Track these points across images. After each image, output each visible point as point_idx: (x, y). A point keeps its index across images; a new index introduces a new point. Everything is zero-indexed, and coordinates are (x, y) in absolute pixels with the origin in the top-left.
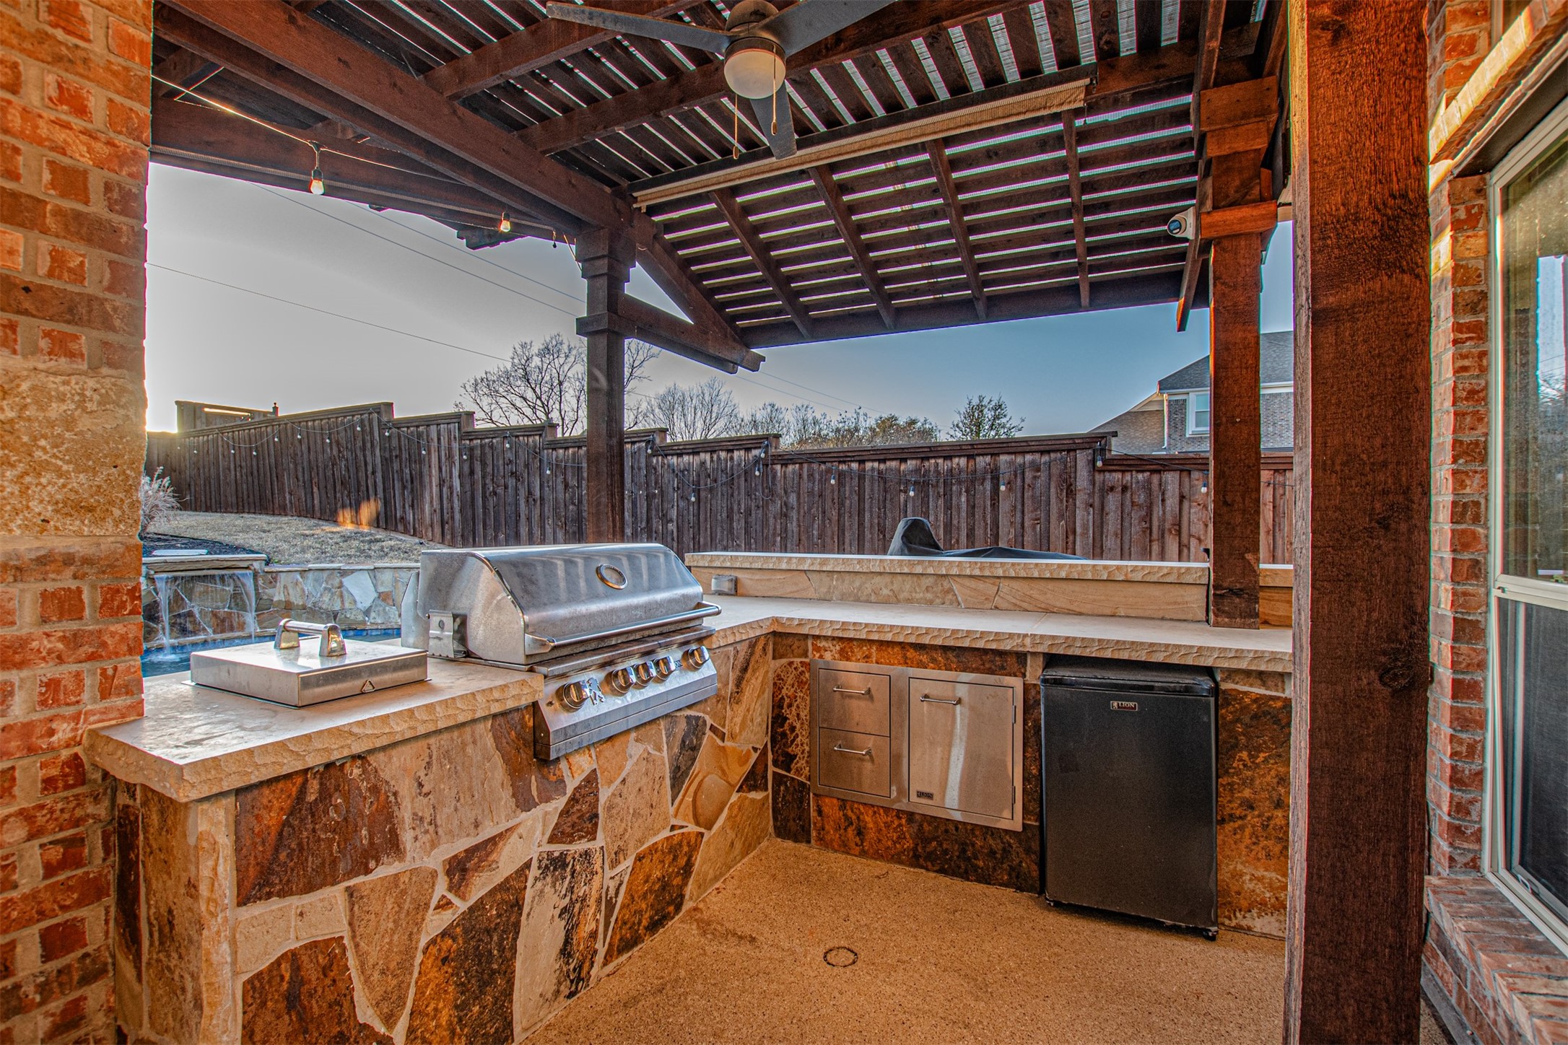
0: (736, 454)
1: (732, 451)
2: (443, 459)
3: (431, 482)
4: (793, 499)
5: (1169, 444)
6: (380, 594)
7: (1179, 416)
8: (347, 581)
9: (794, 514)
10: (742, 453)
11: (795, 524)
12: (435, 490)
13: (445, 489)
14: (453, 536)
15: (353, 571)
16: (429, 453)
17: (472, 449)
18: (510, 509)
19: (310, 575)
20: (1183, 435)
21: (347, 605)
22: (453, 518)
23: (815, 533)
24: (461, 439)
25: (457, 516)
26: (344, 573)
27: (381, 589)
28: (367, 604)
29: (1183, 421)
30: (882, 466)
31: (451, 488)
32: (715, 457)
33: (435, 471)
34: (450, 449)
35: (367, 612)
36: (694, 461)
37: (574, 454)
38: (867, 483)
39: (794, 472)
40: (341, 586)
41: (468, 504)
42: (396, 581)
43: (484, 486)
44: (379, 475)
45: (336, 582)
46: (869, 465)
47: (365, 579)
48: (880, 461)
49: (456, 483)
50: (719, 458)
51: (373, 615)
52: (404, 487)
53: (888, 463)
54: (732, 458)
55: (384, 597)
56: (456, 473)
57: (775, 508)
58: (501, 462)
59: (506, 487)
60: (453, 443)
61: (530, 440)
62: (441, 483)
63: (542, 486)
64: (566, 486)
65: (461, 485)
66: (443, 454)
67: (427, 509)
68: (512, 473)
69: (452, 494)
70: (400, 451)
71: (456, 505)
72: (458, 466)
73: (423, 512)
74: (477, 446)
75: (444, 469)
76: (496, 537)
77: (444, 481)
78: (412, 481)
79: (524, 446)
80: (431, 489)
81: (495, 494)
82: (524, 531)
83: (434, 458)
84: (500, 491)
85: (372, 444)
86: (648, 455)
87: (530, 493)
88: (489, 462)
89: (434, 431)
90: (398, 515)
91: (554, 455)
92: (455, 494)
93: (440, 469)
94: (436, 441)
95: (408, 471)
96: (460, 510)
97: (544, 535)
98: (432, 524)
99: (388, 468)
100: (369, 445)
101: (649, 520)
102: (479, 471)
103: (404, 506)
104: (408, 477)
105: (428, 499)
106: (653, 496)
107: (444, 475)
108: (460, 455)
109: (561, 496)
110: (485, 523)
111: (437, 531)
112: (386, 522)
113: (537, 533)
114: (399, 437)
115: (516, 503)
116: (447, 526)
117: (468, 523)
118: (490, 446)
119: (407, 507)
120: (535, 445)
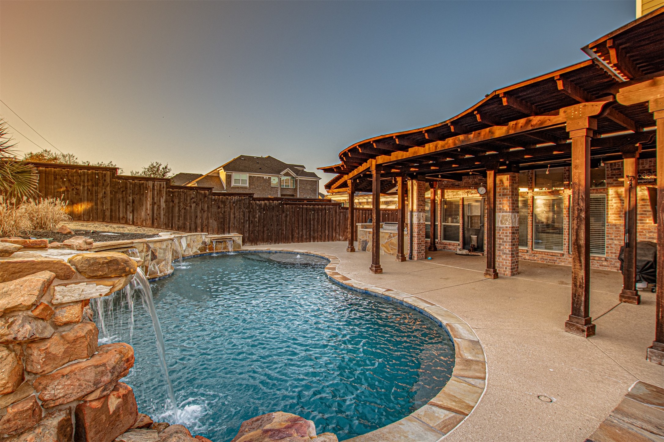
0: (275, 202)
2: (156, 195)
3: (146, 203)
7: (229, 180)
12: (149, 207)
13: (156, 207)
14: (158, 224)
16: (147, 192)
17: (172, 192)
18: (193, 215)
20: (230, 186)
22: (160, 218)
24: (167, 188)
25: (162, 217)
31: (159, 207)
33: (149, 199)
34: (160, 191)
41: (170, 211)
43: (179, 206)
47: (185, 239)
49: (163, 205)
50: (270, 202)
51: (186, 252)
52: (127, 204)
54: (273, 203)
55: (188, 246)
56: (163, 200)
58: (188, 198)
59: (191, 207)
60: (162, 189)
61: (203, 192)
62: (153, 204)
63: (208, 207)
64: (219, 207)
65: (166, 205)
66: (156, 193)
67: (143, 214)
68: (194, 202)
69: (160, 208)
70: (126, 188)
71: (162, 213)
72: (164, 197)
73: (140, 215)
74: (176, 192)
75: (156, 199)
76: (185, 224)
77: (155, 203)
78: (133, 202)
79: (200, 193)
80: (146, 206)
81: (185, 209)
82: (199, 221)
83: (150, 194)
84: (188, 208)
85: (103, 185)
86: (250, 200)
87: (202, 209)
88: (182, 197)
89: (150, 183)
90: (121, 216)
91: (214, 197)
92: (162, 208)
93: (153, 199)
94: (151, 187)
95: (131, 198)
96: (164, 215)
97: (208, 223)
98: (146, 220)
99: (115, 196)
100: (101, 184)
101: (249, 218)
102: (176, 201)
103: (126, 213)
104: (131, 201)
105: (144, 210)
106: (251, 211)
107: (155, 201)
108: (166, 194)
109: (216, 210)
110: (179, 219)
111: (149, 222)
112: (111, 219)
113: (205, 223)
114: (126, 183)
115: (196, 212)
116: (155, 220)
117: (169, 219)
118: (183, 192)
119: (128, 213)
120: (205, 194)
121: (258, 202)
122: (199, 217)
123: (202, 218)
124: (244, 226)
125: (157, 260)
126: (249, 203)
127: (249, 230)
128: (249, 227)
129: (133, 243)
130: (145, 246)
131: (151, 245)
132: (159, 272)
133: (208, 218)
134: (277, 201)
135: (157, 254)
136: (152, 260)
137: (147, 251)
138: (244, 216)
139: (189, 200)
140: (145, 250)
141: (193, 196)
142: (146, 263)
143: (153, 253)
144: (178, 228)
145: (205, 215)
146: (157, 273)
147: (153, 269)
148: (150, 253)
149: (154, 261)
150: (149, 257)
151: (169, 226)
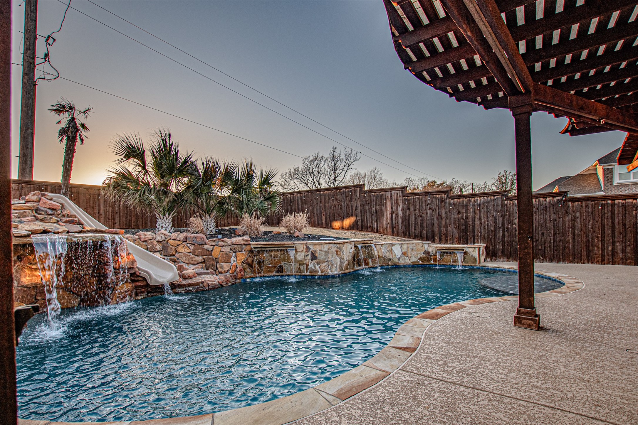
0: (548, 199)
1: (546, 198)
2: (393, 204)
3: (386, 212)
4: (578, 214)
5: (605, 189)
6: (403, 253)
7: (610, 176)
8: (393, 248)
9: (579, 220)
10: (551, 198)
11: (579, 223)
12: (388, 216)
13: (394, 215)
14: (398, 233)
15: (395, 244)
16: (386, 202)
17: (408, 200)
18: (429, 222)
19: (384, 246)
20: (612, 184)
21: (394, 257)
22: (398, 226)
23: (590, 227)
24: (403, 196)
25: (400, 225)
26: (393, 245)
27: (403, 251)
28: (399, 256)
29: (612, 178)
30: (624, 201)
31: (397, 215)
32: (537, 200)
33: (389, 209)
34: (397, 200)
35: (399, 259)
37: (463, 201)
38: (616, 208)
39: (578, 205)
40: (392, 250)
41: (406, 219)
42: (408, 248)
43: (415, 214)
44: (359, 211)
45: (390, 248)
46: (617, 201)
47: (398, 247)
48: (623, 200)
49: (400, 213)
50: (539, 201)
51: (401, 260)
52: (372, 215)
53: (627, 201)
54: (545, 200)
55: (404, 254)
56: (400, 209)
57: (568, 218)
58: (424, 204)
59: (427, 214)
60: (399, 198)
61: (440, 196)
62: (392, 213)
63: (446, 213)
64: (459, 212)
65: (403, 213)
66: (393, 202)
67: (384, 222)
68: (430, 208)
69: (398, 217)
70: (371, 201)
71: (400, 221)
72: (401, 206)
73: (382, 224)
74: (411, 199)
75: (394, 208)
76: (421, 232)
77: (393, 212)
78: (376, 212)
79: (436, 198)
80: (386, 215)
81: (421, 216)
82: (436, 229)
83: (389, 204)
84: (424, 215)
85: (355, 199)
86: (503, 201)
87: (439, 215)
88: (418, 204)
89: (389, 194)
90: (368, 225)
91: (452, 201)
92: (399, 217)
93: (392, 208)
94: (390, 197)
95: (374, 209)
96: (402, 223)
97: (447, 231)
98: (387, 228)
99: (364, 208)
100: (354, 200)
101: (503, 224)
102: (412, 208)
103: (372, 222)
104: (375, 211)
105: (385, 219)
106: (505, 215)
107: (394, 210)
108: (403, 202)
109: (456, 216)
110: (415, 227)
111: (390, 230)
112: (362, 228)
113: (443, 230)
114: (370, 196)
115: (432, 220)
116: (395, 229)
117: (406, 227)
118: (418, 199)
119: (373, 222)
120: (442, 198)
122: (436, 225)
123: (439, 225)
124: (495, 236)
125: (317, 260)
126: (502, 204)
127: (504, 242)
128: (504, 236)
129: (294, 244)
130: (305, 247)
131: (311, 247)
132: (320, 271)
133: (446, 226)
134: (554, 197)
135: (317, 255)
136: (312, 260)
137: (307, 252)
138: (495, 222)
139: (424, 207)
140: (304, 251)
141: (429, 202)
142: (307, 262)
143: (312, 253)
144: (415, 236)
145: (443, 223)
146: (318, 272)
147: (314, 268)
148: (310, 253)
149: (314, 261)
150: (309, 257)
151: (406, 234)
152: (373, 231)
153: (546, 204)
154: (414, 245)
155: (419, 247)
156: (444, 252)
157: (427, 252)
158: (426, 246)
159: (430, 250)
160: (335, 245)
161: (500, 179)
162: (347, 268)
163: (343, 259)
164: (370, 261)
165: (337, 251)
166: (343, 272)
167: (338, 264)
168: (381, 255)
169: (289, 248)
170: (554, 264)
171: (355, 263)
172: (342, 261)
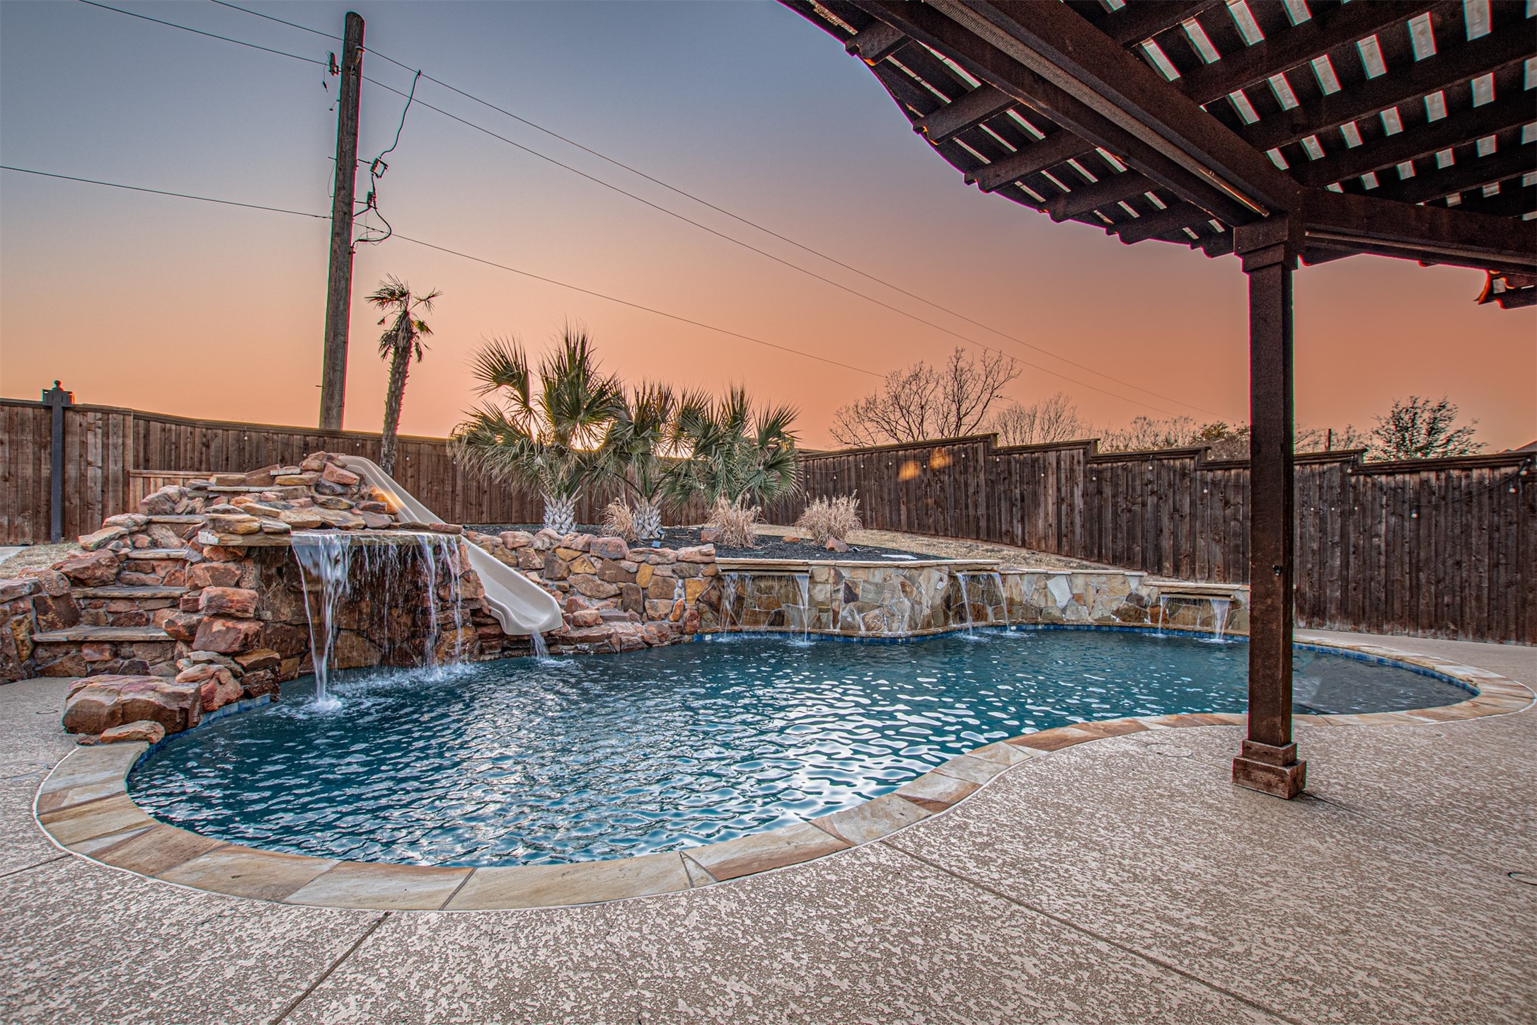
0: (1475, 473)
1: (1470, 469)
2: (1063, 481)
3: (1046, 500)
6: (1074, 596)
8: (1050, 583)
10: (1486, 471)
12: (1050, 508)
13: (1064, 507)
14: (1071, 548)
15: (1055, 575)
16: (1046, 475)
17: (1099, 473)
18: (1149, 525)
19: (1026, 577)
21: (1050, 604)
22: (1073, 532)
24: (1087, 463)
25: (1078, 530)
26: (1048, 576)
27: (1075, 591)
28: (1064, 604)
31: (1071, 507)
32: (1443, 476)
33: (1052, 491)
34: (1072, 470)
35: (1064, 610)
36: (1411, 480)
37: (1238, 475)
40: (1046, 587)
41: (1093, 518)
42: (1087, 585)
43: (1115, 505)
44: (983, 495)
45: (1042, 584)
47: (1063, 582)
49: (1079, 502)
50: (1448, 478)
51: (1068, 612)
52: (1013, 505)
54: (1467, 477)
55: (1077, 598)
56: (1078, 492)
58: (1138, 482)
59: (1144, 505)
60: (1076, 467)
61: (1178, 463)
62: (1060, 501)
63: (1192, 503)
64: (1227, 503)
65: (1085, 503)
66: (1063, 476)
67: (1041, 523)
68: (1153, 493)
69: (1072, 510)
70: (1010, 473)
71: (1078, 520)
72: (1081, 486)
73: (1036, 526)
74: (1106, 469)
75: (1063, 489)
76: (1130, 549)
77: (1063, 500)
78: (1023, 500)
79: (1169, 468)
80: (1046, 506)
81: (1130, 511)
82: (1167, 543)
83: (1052, 480)
84: (1137, 508)
85: (975, 469)
86: (1344, 476)
87: (1175, 510)
88: (1122, 482)
89: (1052, 456)
90: (1004, 529)
91: (1210, 475)
92: (1077, 511)
93: (1059, 490)
94: (1054, 464)
95: (1018, 491)
96: (1083, 526)
97: (1194, 548)
98: (1046, 537)
99: (993, 489)
100: (971, 470)
101: (1344, 535)
102: (1108, 491)
103: (1011, 522)
104: (1018, 496)
105: (1042, 515)
106: (1352, 512)
107: (1063, 494)
108: (1085, 477)
109: (1219, 513)
110: (1115, 537)
111: (1053, 542)
112: (988, 535)
113: (1185, 546)
114: (1009, 463)
115: (1158, 519)
116: (1064, 539)
117: (1092, 537)
118: (1124, 469)
119: (1015, 522)
120: (1183, 467)
121: (1383, 479)
122: (1166, 532)
123: (1174, 534)
124: (1323, 564)
125: (859, 603)
126: (1343, 485)
127: (1345, 580)
128: (1345, 565)
129: (808, 565)
130: (832, 572)
131: (845, 573)
132: (863, 628)
133: (1192, 535)
134: (1493, 468)
135: (859, 591)
136: (847, 601)
137: (836, 583)
138: (1323, 530)
139: (1138, 489)
140: (831, 580)
141: (1149, 476)
142: (835, 605)
143: (847, 587)
144: (1114, 557)
145: (1185, 528)
146: (859, 629)
147: (849, 619)
148: (842, 587)
149: (852, 604)
150: (841, 595)
151: (1092, 552)
152: (1013, 543)
153: (1468, 486)
154: (1104, 579)
155: (1117, 583)
156: (1180, 600)
157: (1135, 598)
158: (1134, 584)
159: (1144, 592)
160: (900, 571)
161: (1397, 418)
162: (929, 625)
163: (920, 603)
164: (989, 610)
165: (903, 585)
166: (917, 632)
167: (907, 615)
168: (1017, 599)
169: (796, 574)
170: (1491, 646)
171: (951, 614)
172: (917, 607)
